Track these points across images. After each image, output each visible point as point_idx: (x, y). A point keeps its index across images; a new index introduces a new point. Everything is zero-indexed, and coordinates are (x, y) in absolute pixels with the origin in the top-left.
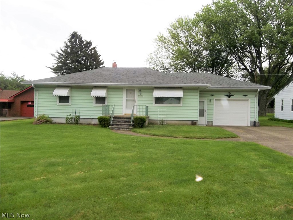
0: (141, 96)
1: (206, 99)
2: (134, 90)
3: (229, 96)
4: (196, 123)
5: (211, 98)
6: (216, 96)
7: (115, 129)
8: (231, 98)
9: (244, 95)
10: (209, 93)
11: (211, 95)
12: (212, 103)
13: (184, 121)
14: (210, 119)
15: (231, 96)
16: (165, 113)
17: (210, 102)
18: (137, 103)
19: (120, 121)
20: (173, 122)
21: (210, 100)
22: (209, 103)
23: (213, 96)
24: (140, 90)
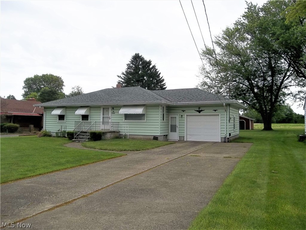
0: (114, 113)
1: (178, 115)
2: (109, 108)
3: (199, 112)
4: (158, 137)
5: (183, 114)
6: (187, 111)
7: (77, 141)
8: (202, 113)
9: (214, 110)
10: (180, 108)
11: (182, 111)
12: (183, 119)
13: (148, 136)
14: (182, 135)
15: (202, 111)
16: (128, 128)
17: (182, 117)
18: (111, 119)
19: (84, 135)
20: (139, 137)
21: (182, 116)
22: (181, 119)
23: (184, 112)
24: (113, 108)
